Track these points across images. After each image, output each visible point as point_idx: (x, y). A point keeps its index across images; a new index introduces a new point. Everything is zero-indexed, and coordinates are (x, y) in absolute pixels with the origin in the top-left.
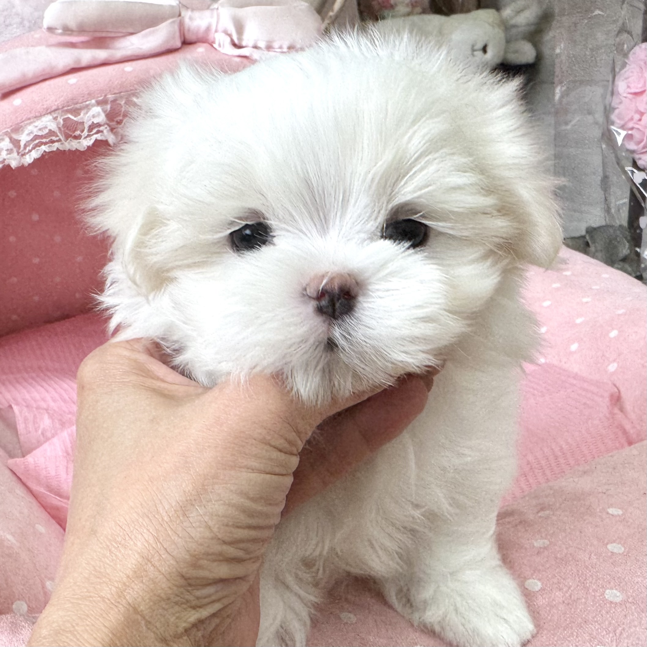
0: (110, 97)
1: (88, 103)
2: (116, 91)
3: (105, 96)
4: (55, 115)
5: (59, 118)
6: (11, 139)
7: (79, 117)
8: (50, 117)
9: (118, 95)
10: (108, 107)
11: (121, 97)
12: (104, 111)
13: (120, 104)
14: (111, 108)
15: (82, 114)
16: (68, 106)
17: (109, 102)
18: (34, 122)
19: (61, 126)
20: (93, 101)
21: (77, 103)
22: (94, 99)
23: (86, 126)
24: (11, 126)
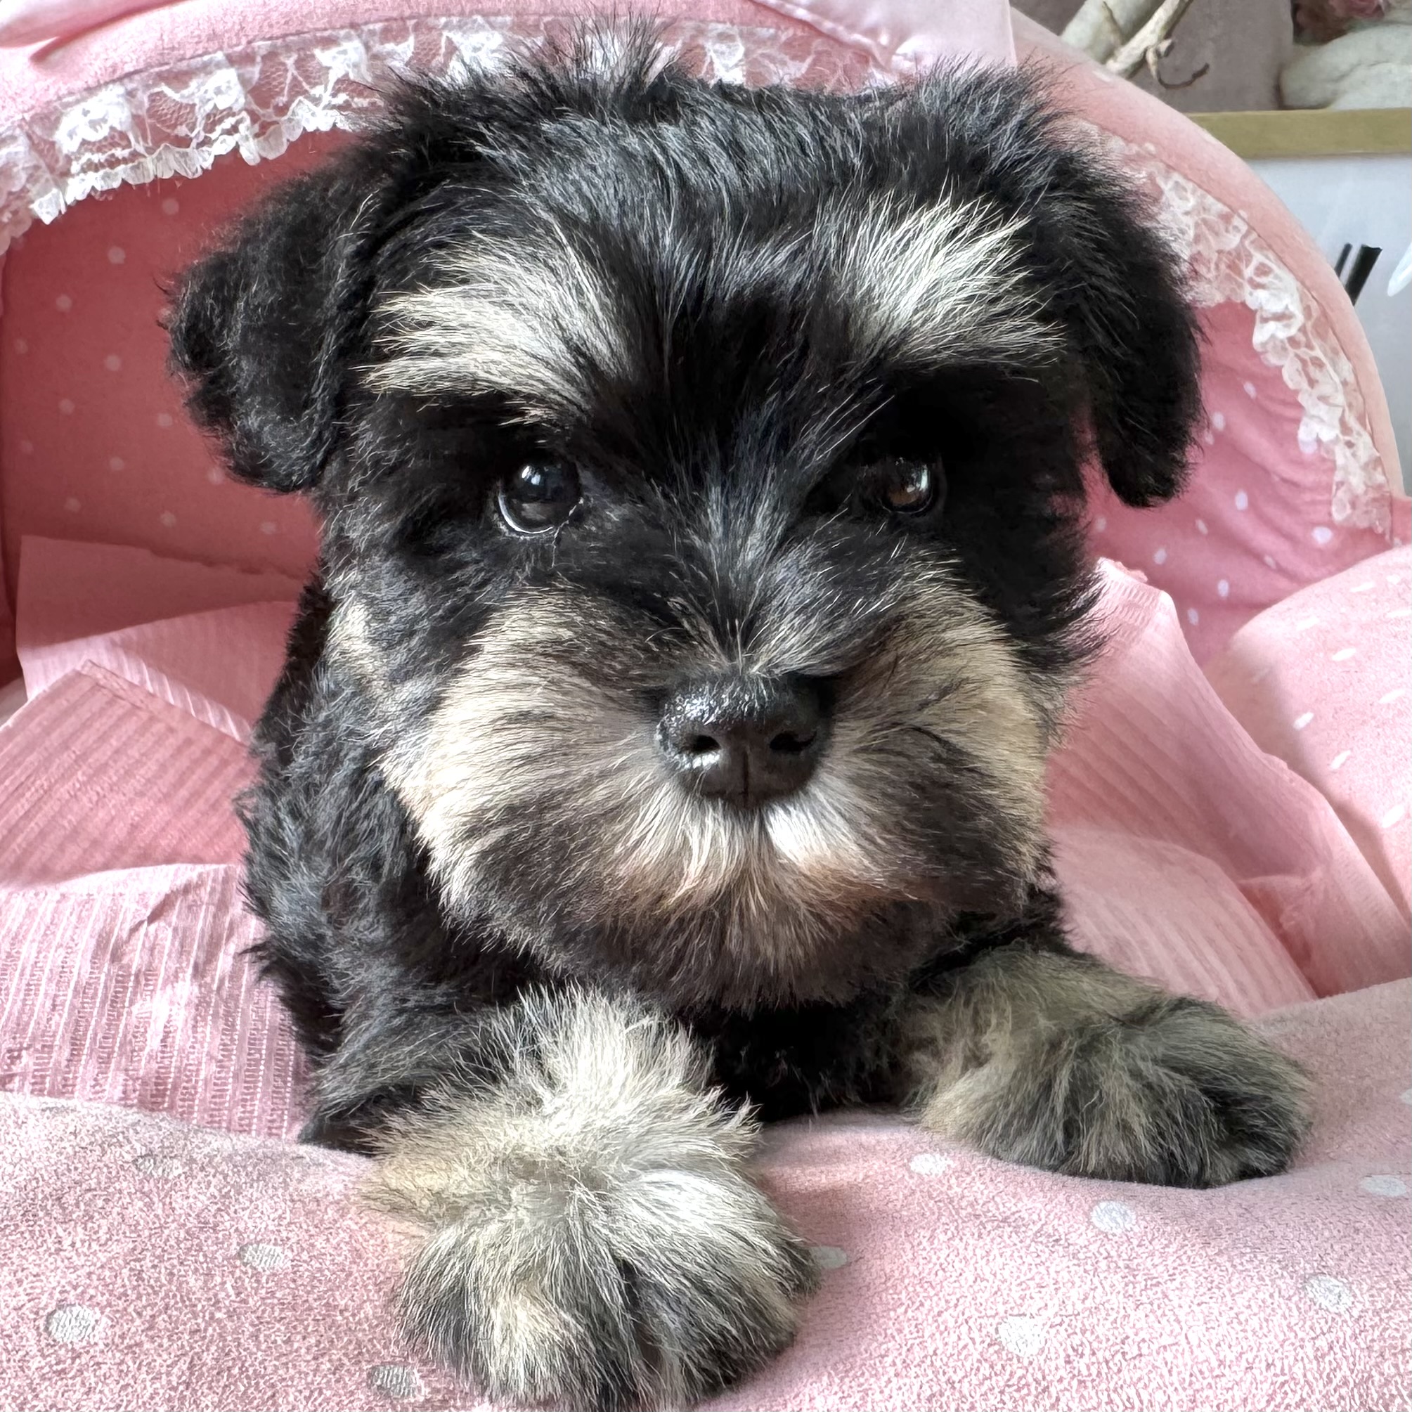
0: (262, 46)
1: (206, 58)
2: (276, 31)
3: (249, 42)
4: (130, 86)
5: (140, 94)
6: (29, 137)
7: (186, 92)
8: (118, 90)
9: (279, 42)
10: (255, 72)
11: (288, 48)
12: (243, 81)
13: (284, 64)
14: (262, 72)
15: (194, 84)
16: (161, 65)
17: (259, 59)
18: (83, 99)
19: (143, 112)
20: (219, 56)
21: (182, 59)
22: (221, 48)
23: (200, 114)
24: (33, 107)
